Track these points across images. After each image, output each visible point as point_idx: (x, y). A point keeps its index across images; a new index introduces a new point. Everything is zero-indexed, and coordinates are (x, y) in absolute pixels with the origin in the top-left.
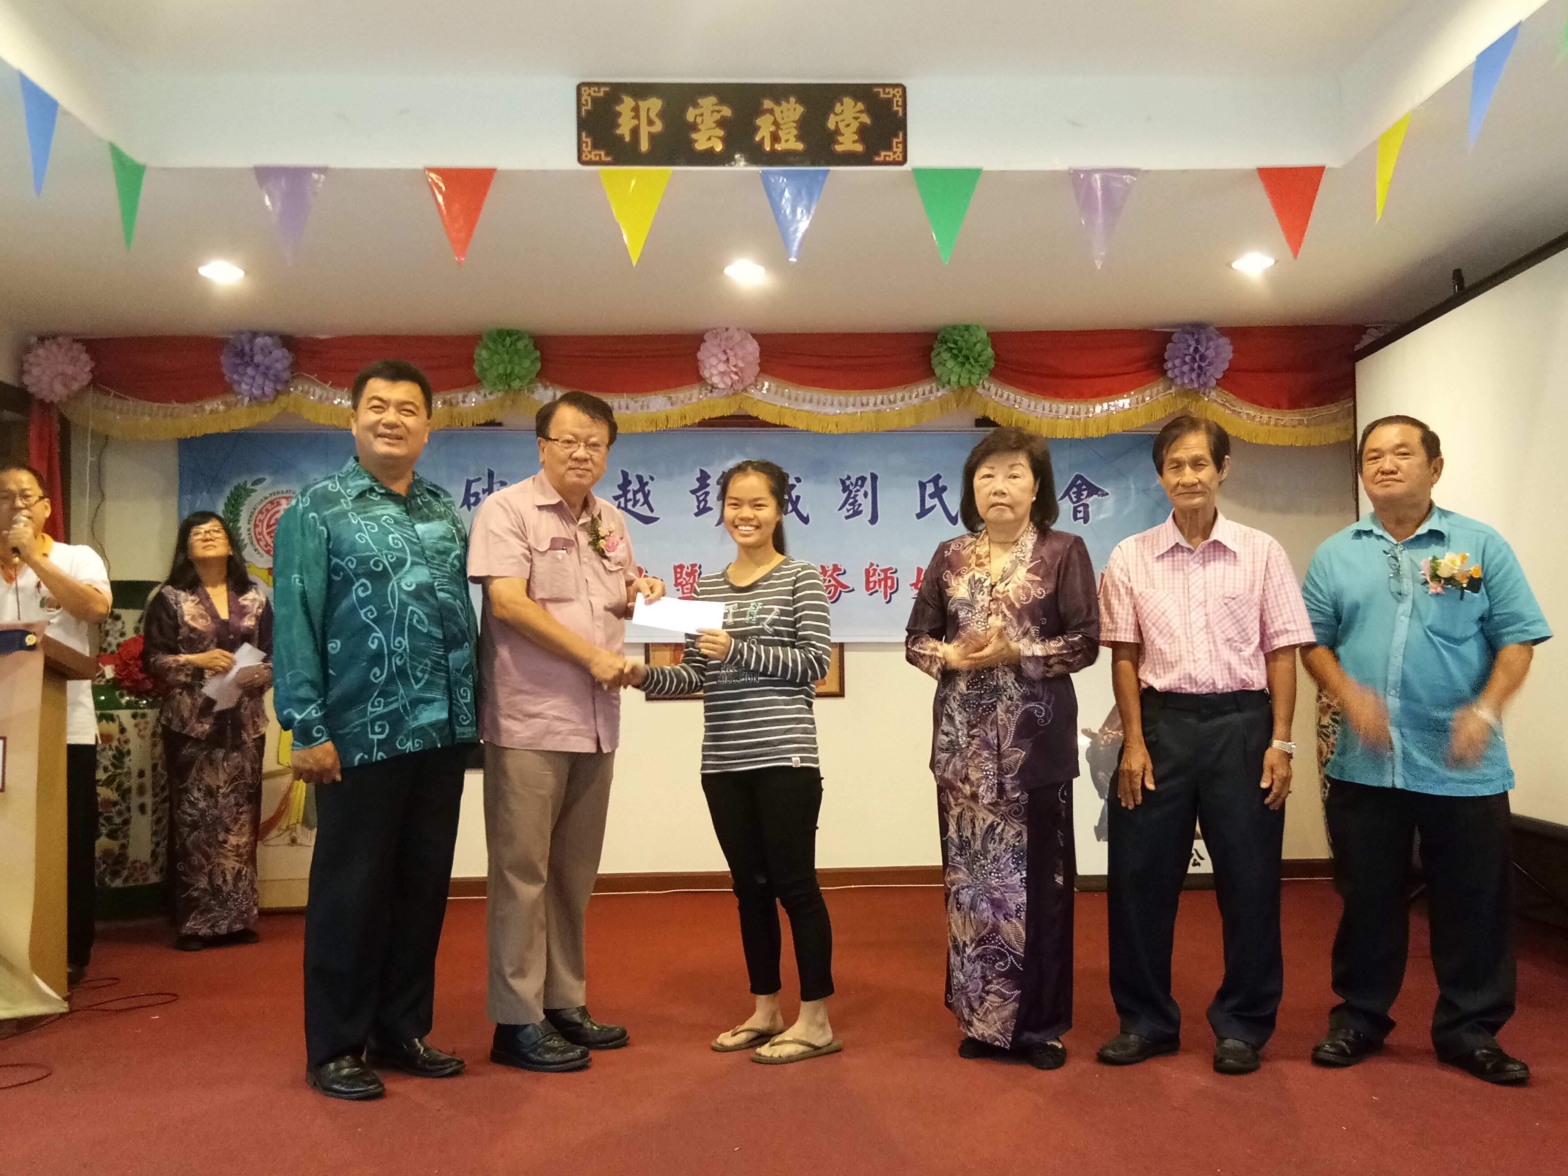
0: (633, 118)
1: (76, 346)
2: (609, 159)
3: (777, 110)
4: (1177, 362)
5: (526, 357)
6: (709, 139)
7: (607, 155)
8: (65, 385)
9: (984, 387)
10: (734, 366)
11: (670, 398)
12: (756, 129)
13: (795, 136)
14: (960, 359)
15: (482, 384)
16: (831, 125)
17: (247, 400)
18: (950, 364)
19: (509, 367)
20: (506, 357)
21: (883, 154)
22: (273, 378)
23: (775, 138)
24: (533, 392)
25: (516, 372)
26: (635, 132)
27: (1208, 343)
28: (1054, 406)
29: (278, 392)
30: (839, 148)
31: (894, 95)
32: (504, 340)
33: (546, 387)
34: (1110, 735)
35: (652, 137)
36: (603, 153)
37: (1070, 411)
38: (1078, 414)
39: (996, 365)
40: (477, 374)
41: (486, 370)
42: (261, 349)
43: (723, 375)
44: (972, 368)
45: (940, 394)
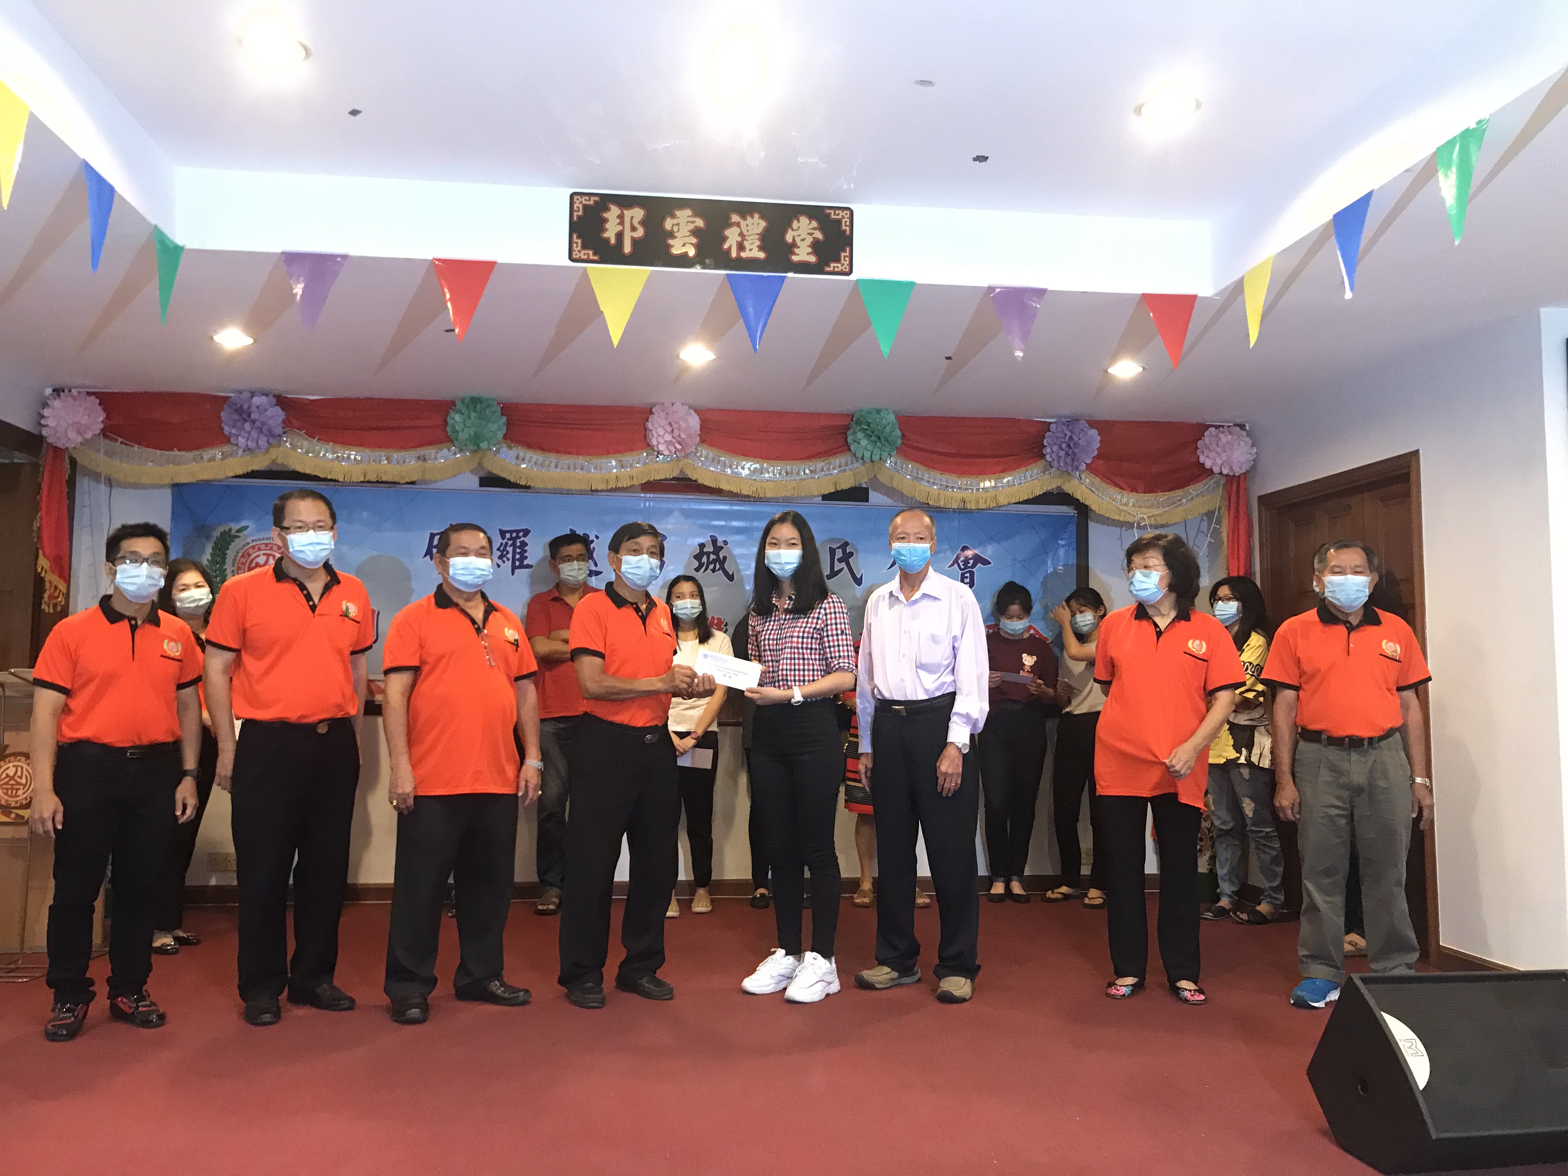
0: (619, 224)
1: (90, 398)
2: (596, 258)
3: (743, 223)
5: (493, 422)
6: (684, 245)
7: (595, 254)
8: (79, 433)
9: (892, 463)
10: (678, 436)
11: (620, 461)
12: (725, 239)
13: (758, 246)
14: (873, 438)
15: (453, 444)
16: (789, 238)
17: (240, 452)
18: (864, 442)
19: (479, 430)
20: (477, 421)
21: (832, 265)
22: (267, 433)
23: (741, 247)
24: (499, 451)
25: (484, 435)
26: (620, 236)
27: (1080, 433)
28: (951, 481)
29: (270, 445)
30: (795, 258)
31: (843, 217)
32: (475, 407)
33: (510, 448)
35: (634, 241)
36: (591, 252)
37: (964, 485)
38: (971, 488)
39: (902, 444)
40: (450, 433)
41: (458, 432)
42: (258, 407)
43: (668, 443)
44: (883, 445)
45: (856, 465)
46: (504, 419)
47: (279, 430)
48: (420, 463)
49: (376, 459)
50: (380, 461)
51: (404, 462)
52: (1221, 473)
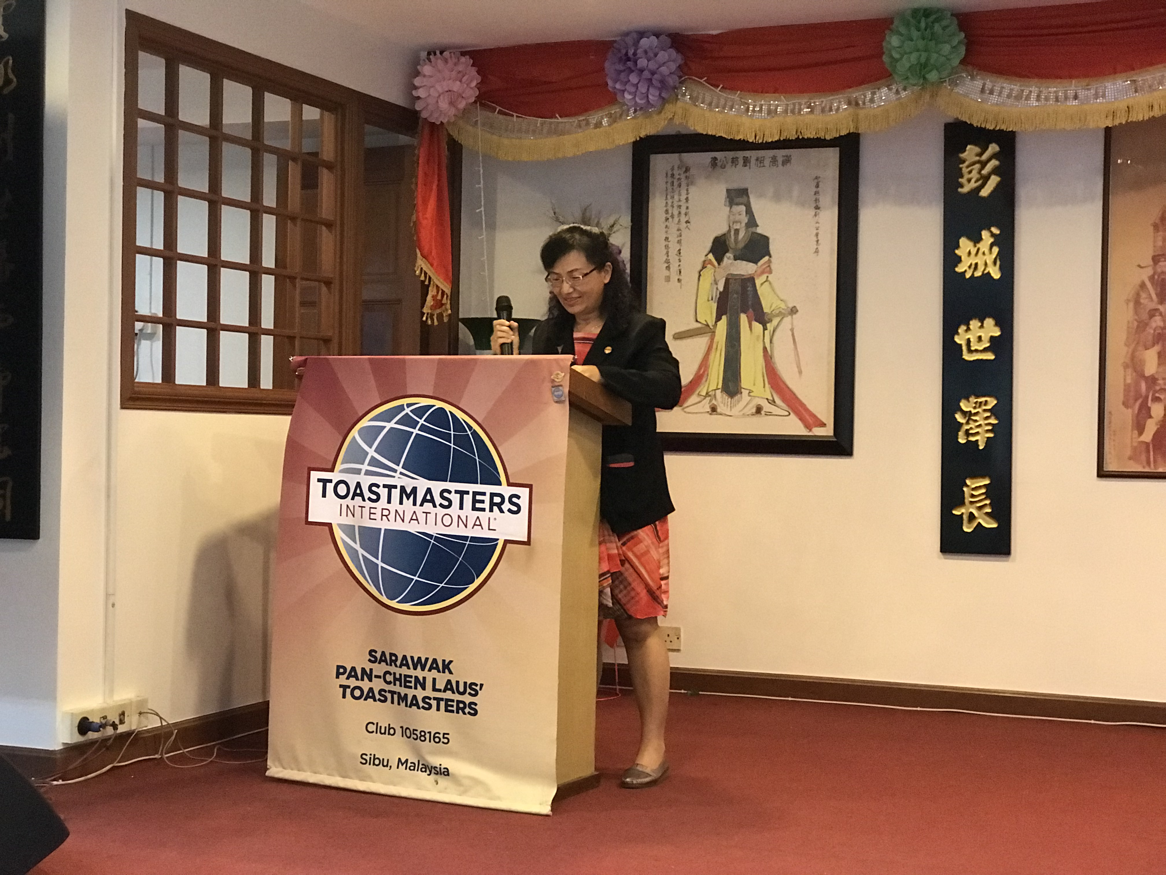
1: (463, 59)
5: (945, 42)
8: (452, 103)
11: (1134, 82)
15: (893, 78)
17: (632, 111)
19: (924, 55)
20: (921, 44)
22: (659, 85)
24: (956, 85)
25: (932, 61)
29: (664, 101)
32: (919, 22)
33: (973, 78)
40: (887, 66)
41: (897, 60)
42: (646, 52)
46: (963, 35)
47: (672, 81)
48: (851, 110)
49: (794, 108)
50: (800, 110)
51: (831, 110)
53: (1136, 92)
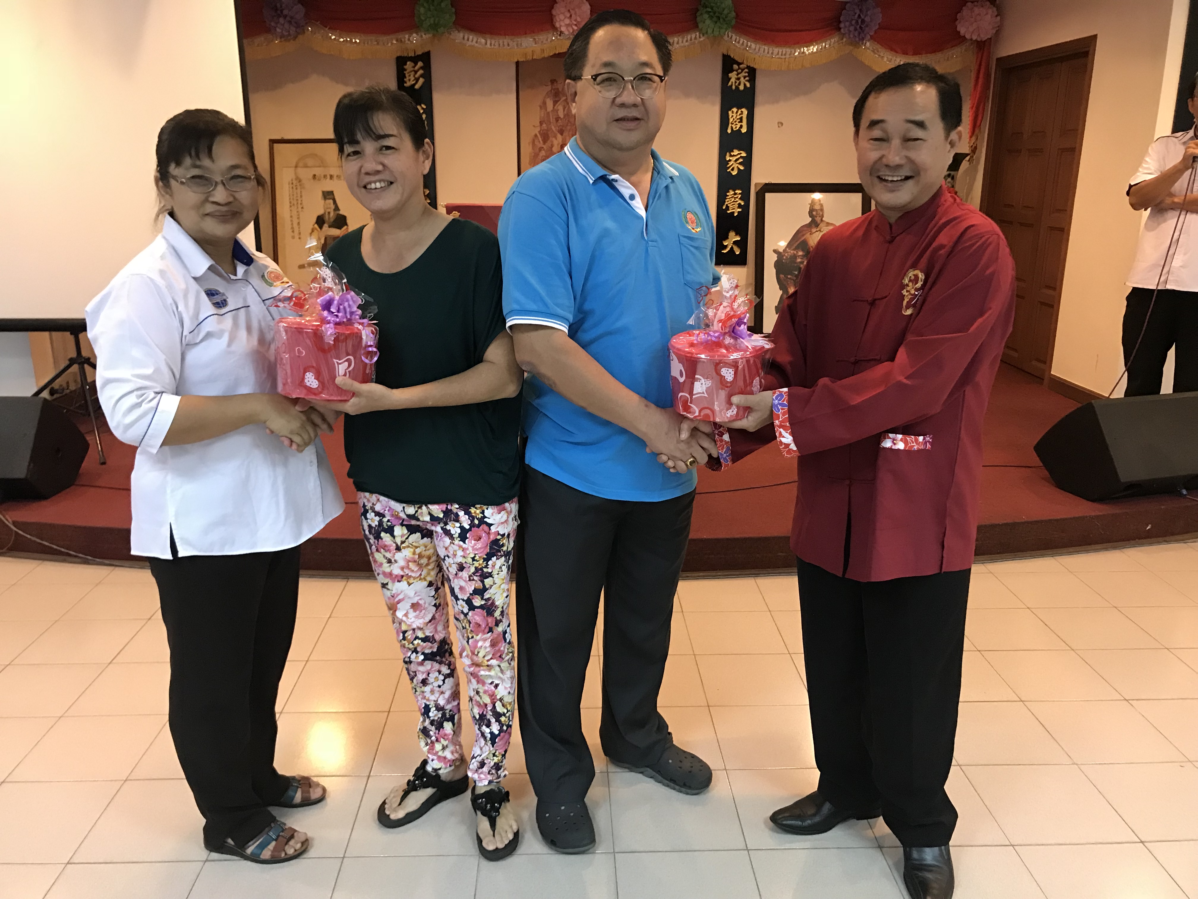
4: (847, 24)
5: (446, 13)
9: (728, 36)
10: (576, 20)
11: (535, 39)
14: (715, 19)
15: (420, 30)
17: (279, 38)
18: (708, 22)
19: (437, 19)
20: (434, 13)
22: (295, 25)
25: (440, 22)
27: (867, 11)
28: (771, 49)
29: (297, 33)
32: (433, 2)
33: (459, 31)
34: (789, 253)
37: (780, 53)
38: (785, 55)
39: (736, 22)
40: (417, 23)
41: (422, 20)
42: (287, 6)
43: (567, 25)
44: (721, 24)
45: (702, 39)
46: (454, 10)
47: (302, 22)
49: (368, 40)
50: (371, 42)
52: (971, 39)
53: (536, 44)
